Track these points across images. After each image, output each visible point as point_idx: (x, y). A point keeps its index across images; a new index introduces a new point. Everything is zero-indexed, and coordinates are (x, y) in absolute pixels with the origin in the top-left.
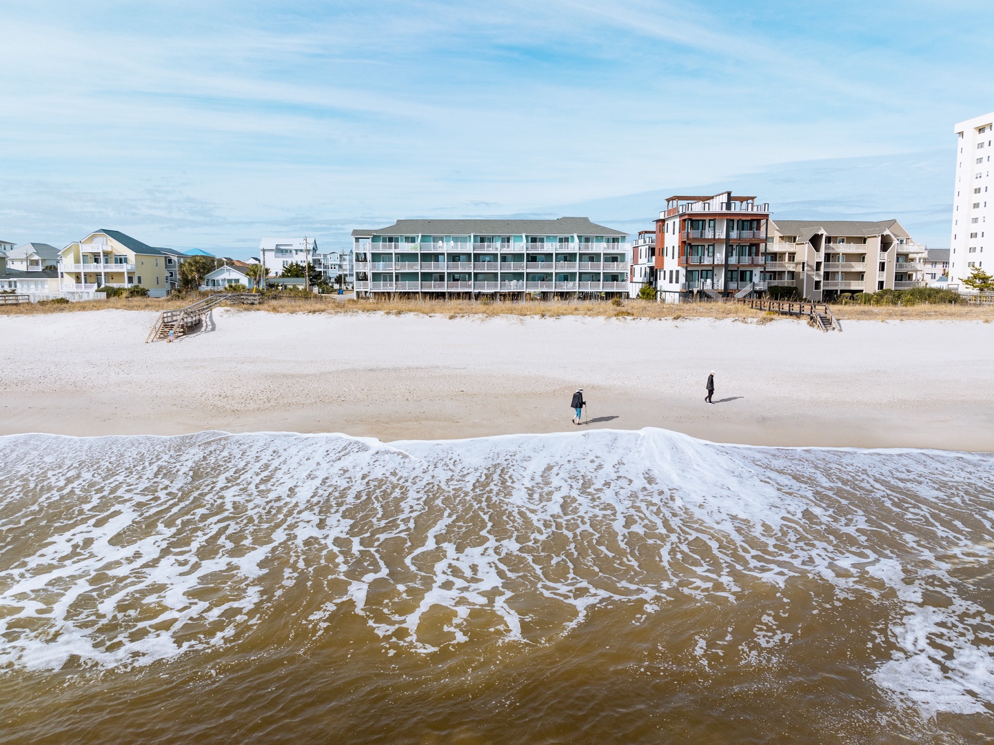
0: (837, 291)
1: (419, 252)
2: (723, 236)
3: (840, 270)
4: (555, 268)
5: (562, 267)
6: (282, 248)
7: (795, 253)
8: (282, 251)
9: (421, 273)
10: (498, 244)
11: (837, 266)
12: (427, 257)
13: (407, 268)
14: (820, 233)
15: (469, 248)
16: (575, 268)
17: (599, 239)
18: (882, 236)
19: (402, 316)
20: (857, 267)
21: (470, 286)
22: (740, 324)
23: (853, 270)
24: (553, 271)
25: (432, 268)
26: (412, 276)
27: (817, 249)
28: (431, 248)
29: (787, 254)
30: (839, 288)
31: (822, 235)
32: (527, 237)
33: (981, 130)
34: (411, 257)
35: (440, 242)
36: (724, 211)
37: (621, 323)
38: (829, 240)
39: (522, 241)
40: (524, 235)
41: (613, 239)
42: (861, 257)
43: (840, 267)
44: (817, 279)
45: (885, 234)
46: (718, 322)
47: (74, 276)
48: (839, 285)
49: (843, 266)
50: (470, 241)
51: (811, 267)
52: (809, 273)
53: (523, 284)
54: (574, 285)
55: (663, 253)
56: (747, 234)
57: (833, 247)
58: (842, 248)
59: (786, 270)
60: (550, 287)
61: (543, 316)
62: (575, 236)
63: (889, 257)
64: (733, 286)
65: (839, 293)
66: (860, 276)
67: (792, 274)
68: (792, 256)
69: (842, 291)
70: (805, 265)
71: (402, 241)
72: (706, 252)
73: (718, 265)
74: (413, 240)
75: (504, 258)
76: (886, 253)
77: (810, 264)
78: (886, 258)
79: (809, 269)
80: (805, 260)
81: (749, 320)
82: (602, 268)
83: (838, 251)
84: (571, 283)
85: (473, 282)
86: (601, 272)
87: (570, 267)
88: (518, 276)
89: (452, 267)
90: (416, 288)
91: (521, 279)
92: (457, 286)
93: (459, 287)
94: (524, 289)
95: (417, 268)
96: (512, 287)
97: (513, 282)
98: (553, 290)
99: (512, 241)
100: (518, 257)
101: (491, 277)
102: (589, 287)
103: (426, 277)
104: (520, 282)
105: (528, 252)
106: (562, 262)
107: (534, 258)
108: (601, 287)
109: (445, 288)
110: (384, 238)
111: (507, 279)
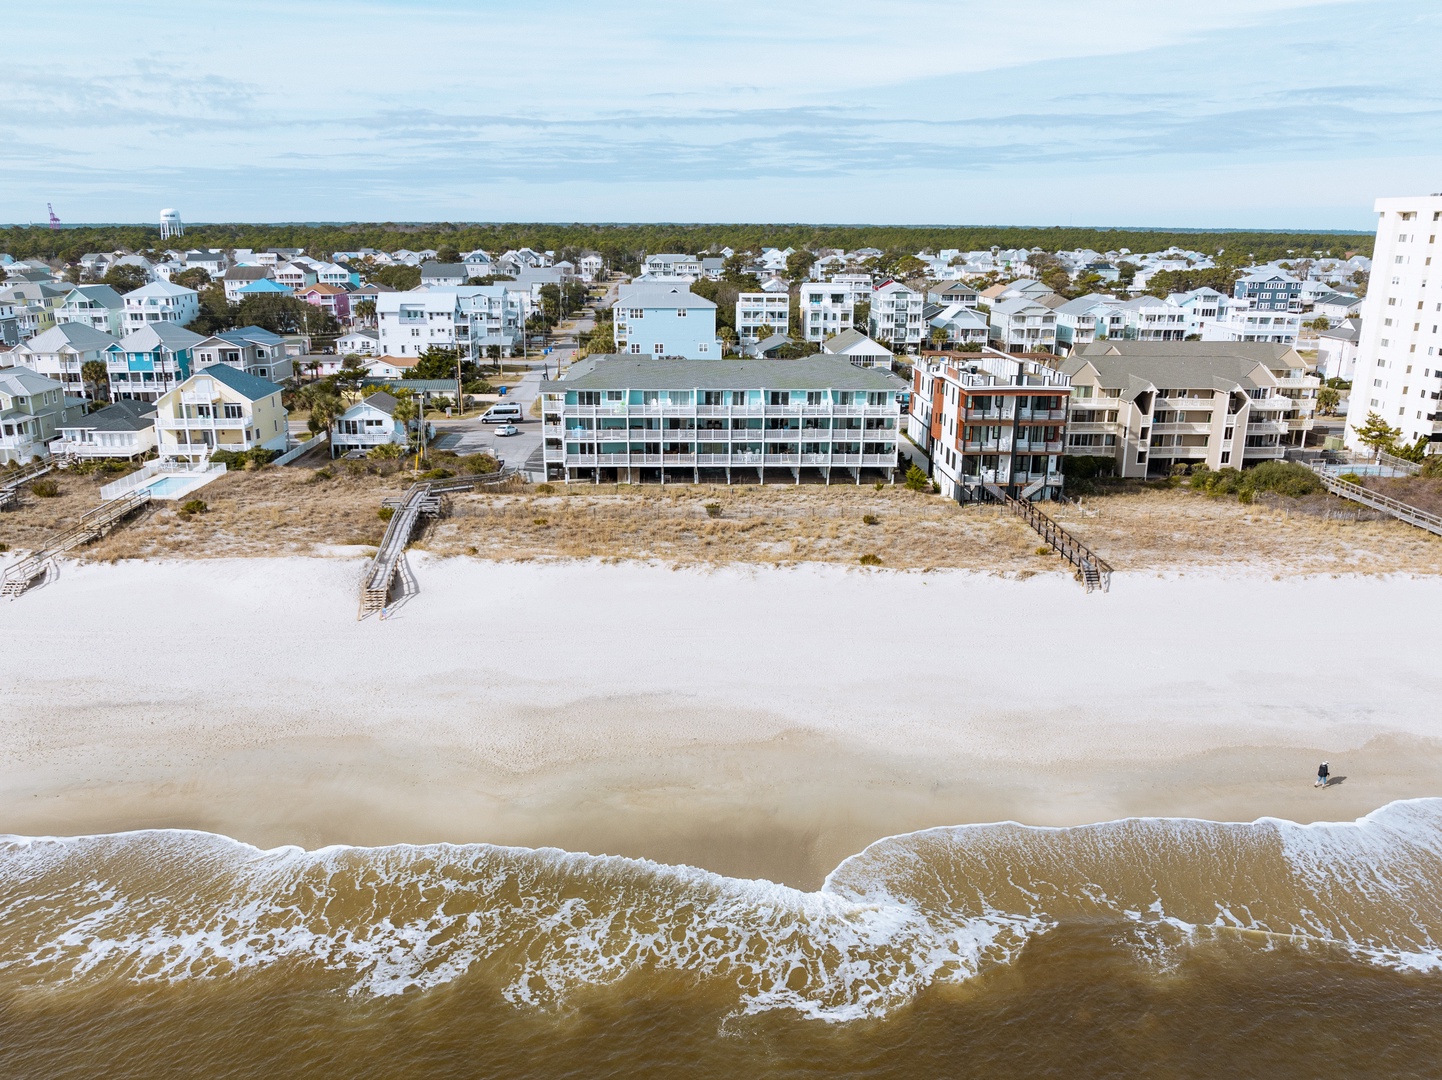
0: (1170, 459)
1: (627, 417)
2: (1012, 416)
3: (1176, 432)
4: (801, 438)
5: (811, 436)
6: (409, 308)
7: (1118, 411)
8: (409, 314)
9: (630, 443)
10: (729, 403)
11: (1173, 427)
12: (636, 424)
13: (612, 437)
14: (1149, 391)
15: (690, 409)
16: (826, 437)
17: (861, 395)
18: (1232, 393)
19: (620, 564)
20: (1200, 428)
21: (692, 459)
22: (997, 579)
23: (1194, 433)
24: (799, 441)
25: (644, 437)
26: (619, 448)
27: (1145, 411)
28: (643, 413)
29: (1107, 412)
30: (1173, 456)
31: (1152, 393)
32: (766, 393)
33: (1406, 216)
34: (617, 424)
35: (654, 400)
36: (1014, 386)
37: (864, 577)
38: (1163, 393)
39: (760, 397)
40: (762, 390)
41: (879, 394)
42: (1206, 416)
43: (1175, 429)
44: (1142, 449)
45: (1235, 391)
46: (973, 575)
47: (175, 433)
48: (1175, 452)
49: (1181, 427)
50: (692, 397)
51: (1135, 434)
52: (1132, 442)
53: (760, 457)
54: (825, 459)
55: (941, 420)
56: (1042, 416)
57: (1169, 402)
58: (1180, 405)
59: (1105, 433)
60: (795, 460)
61: (778, 565)
62: (829, 392)
63: (1240, 422)
64: (1021, 477)
65: (1172, 463)
66: (1203, 440)
67: (1114, 439)
68: (1114, 415)
69: (1178, 461)
70: (1127, 431)
71: (604, 398)
72: (991, 433)
73: (1003, 453)
74: (618, 396)
75: (737, 424)
76: (1236, 416)
77: (1134, 430)
78: (1235, 422)
79: (1132, 437)
80: (1128, 426)
81: (1008, 574)
82: (861, 437)
83: (1175, 408)
84: (822, 456)
85: (694, 454)
86: (861, 442)
87: (821, 435)
88: (755, 447)
89: (670, 436)
90: (624, 462)
91: (758, 450)
92: (676, 459)
93: (678, 461)
94: (761, 464)
95: (625, 437)
96: (746, 460)
97: (748, 455)
98: (799, 465)
99: (746, 398)
100: (754, 424)
101: (720, 449)
102: (844, 461)
103: (636, 449)
104: (757, 455)
105: (767, 417)
106: (810, 430)
107: (775, 424)
108: (858, 461)
109: (660, 461)
110: (581, 395)
111: (739, 451)
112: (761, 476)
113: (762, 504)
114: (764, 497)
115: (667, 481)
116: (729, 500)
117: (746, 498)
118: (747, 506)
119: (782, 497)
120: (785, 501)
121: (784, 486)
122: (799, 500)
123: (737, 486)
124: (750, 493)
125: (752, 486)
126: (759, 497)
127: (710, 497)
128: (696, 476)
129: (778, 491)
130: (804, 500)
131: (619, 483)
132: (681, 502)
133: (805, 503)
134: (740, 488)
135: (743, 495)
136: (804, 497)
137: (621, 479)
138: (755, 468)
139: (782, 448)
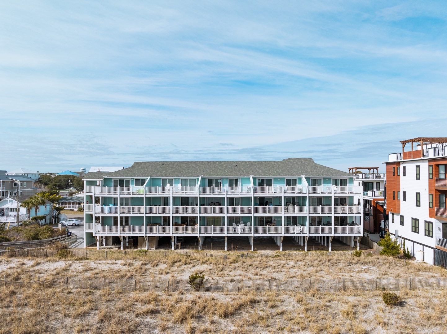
1: (144, 196)
4: (283, 213)
5: (291, 211)
9: (146, 217)
10: (226, 186)
12: (152, 202)
13: (132, 212)
15: (195, 192)
16: (305, 212)
17: (327, 180)
21: (196, 230)
24: (282, 215)
25: (158, 212)
26: (138, 221)
28: (156, 192)
32: (254, 179)
34: (136, 202)
35: (169, 185)
39: (250, 183)
40: (251, 177)
41: (341, 180)
50: (198, 183)
53: (251, 228)
54: (304, 230)
60: (279, 231)
62: (303, 178)
71: (132, 184)
74: (142, 183)
75: (232, 201)
82: (333, 212)
84: (300, 228)
85: (198, 226)
86: (333, 216)
87: (299, 211)
88: (246, 221)
89: (178, 212)
90: (142, 232)
91: (249, 223)
92: (183, 230)
93: (185, 232)
94: (252, 234)
95: (143, 212)
96: (239, 231)
97: (241, 227)
98: (282, 235)
99: (239, 183)
100: (246, 201)
101: (218, 221)
102: (320, 232)
103: (152, 221)
104: (248, 227)
105: (256, 196)
106: (291, 206)
107: (262, 202)
108: (332, 232)
109: (171, 232)
110: (116, 181)
111: (234, 224)
112: (252, 244)
113: (252, 271)
114: (254, 264)
115: (177, 248)
116: (221, 266)
117: (237, 264)
118: (238, 272)
119: (271, 263)
120: (274, 268)
121: (271, 252)
122: (288, 266)
123: (232, 252)
124: (242, 259)
125: (245, 252)
126: (249, 263)
127: (203, 263)
128: (200, 244)
129: (267, 257)
130: (293, 267)
131: (139, 249)
132: (175, 268)
133: (294, 270)
134: (234, 254)
135: (236, 261)
136: (292, 263)
137: (141, 246)
138: (247, 237)
139: (269, 221)
